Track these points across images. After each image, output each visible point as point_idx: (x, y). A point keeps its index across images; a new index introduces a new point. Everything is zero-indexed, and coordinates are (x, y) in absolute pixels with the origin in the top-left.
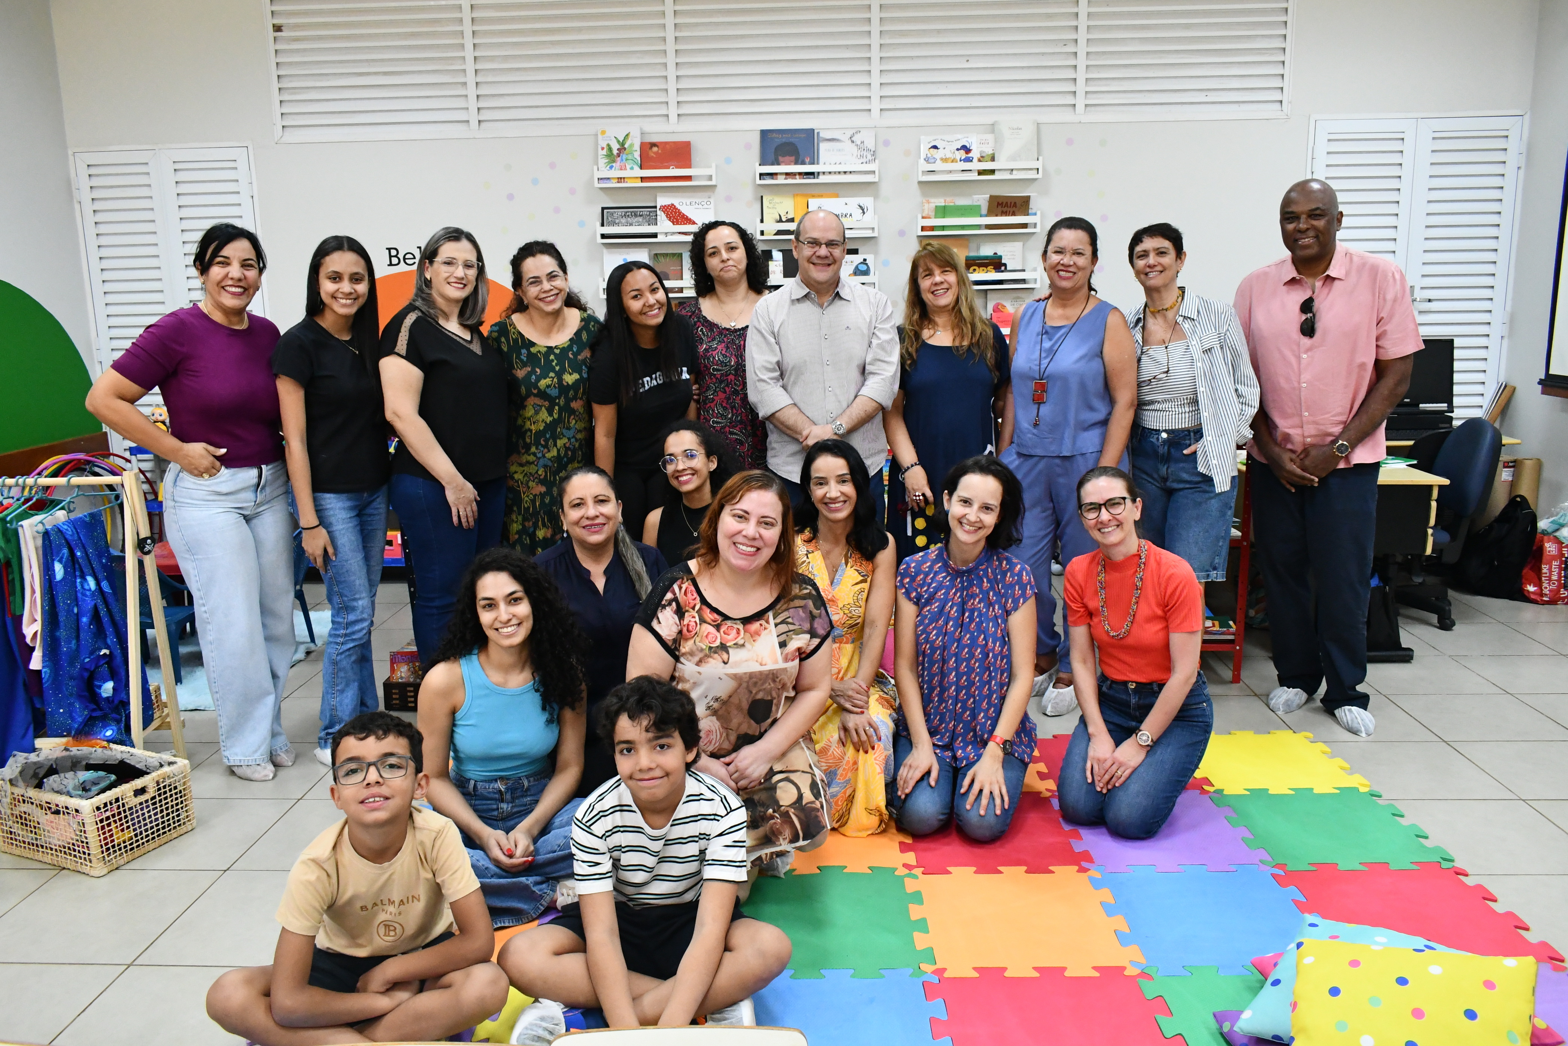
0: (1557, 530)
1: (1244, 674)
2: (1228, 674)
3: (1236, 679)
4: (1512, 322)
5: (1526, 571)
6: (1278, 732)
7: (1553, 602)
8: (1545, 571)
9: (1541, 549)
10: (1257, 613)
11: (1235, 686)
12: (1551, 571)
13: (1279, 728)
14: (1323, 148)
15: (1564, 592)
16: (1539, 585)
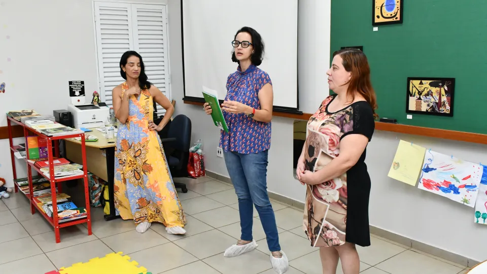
0: (197, 150)
1: (93, 230)
2: (86, 231)
3: (90, 233)
4: (171, 77)
5: (189, 166)
6: (109, 255)
7: (199, 176)
8: (195, 165)
9: (193, 158)
10: (96, 201)
11: (90, 236)
12: (197, 165)
13: (110, 253)
14: (98, 12)
15: (202, 172)
16: (194, 171)
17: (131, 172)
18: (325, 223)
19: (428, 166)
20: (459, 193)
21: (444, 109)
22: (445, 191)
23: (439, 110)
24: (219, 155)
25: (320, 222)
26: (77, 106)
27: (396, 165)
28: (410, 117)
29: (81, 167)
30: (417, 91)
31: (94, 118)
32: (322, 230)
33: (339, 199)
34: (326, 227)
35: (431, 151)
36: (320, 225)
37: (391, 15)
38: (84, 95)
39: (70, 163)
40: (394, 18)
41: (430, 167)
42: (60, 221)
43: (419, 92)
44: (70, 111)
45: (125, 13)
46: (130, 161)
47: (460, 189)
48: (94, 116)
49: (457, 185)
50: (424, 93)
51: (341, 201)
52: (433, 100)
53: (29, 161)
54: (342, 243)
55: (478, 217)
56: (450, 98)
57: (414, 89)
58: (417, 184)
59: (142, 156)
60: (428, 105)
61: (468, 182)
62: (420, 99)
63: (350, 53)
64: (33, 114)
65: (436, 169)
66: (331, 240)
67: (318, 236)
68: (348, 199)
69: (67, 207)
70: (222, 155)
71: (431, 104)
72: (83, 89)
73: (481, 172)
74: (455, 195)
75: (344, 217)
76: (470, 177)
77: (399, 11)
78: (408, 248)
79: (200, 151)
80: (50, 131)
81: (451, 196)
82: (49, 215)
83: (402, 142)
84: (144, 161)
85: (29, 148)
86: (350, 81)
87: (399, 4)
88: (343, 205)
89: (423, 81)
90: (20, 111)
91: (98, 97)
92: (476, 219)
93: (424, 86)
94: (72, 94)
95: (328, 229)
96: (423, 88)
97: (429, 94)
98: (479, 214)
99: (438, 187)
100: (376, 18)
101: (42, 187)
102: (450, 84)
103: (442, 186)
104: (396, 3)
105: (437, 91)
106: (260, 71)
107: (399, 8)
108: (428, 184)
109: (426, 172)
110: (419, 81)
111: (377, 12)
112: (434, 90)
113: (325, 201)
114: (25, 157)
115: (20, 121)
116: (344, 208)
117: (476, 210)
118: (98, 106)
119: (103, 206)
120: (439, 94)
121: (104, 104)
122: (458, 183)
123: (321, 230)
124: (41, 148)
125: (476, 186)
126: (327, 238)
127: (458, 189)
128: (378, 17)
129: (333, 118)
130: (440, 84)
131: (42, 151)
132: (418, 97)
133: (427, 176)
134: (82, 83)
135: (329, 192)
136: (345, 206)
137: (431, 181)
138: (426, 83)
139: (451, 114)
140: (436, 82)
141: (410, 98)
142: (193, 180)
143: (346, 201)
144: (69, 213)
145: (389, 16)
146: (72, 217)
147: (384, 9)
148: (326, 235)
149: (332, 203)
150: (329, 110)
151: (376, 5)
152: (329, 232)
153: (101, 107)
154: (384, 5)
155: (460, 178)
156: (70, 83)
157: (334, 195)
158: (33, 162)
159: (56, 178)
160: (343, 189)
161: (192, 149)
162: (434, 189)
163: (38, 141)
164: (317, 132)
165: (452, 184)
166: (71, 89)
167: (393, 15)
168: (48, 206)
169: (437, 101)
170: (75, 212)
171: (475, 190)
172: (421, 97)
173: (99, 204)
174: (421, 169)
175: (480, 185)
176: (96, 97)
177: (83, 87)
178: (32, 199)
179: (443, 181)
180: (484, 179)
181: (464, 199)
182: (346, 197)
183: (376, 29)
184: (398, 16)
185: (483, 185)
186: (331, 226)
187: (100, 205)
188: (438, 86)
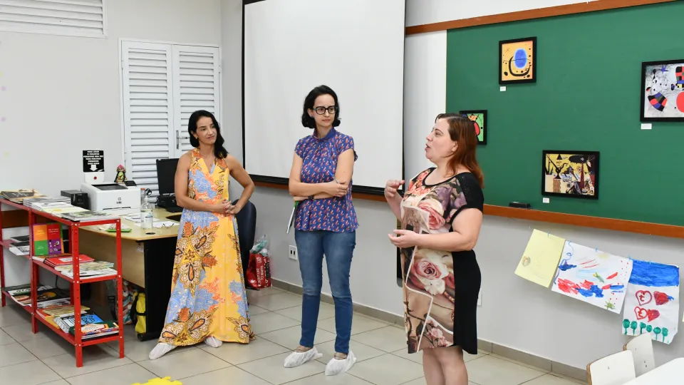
0: (260, 250)
1: (126, 351)
3: (122, 356)
5: (248, 272)
7: (262, 287)
8: (258, 271)
9: (255, 261)
11: (122, 359)
12: (260, 271)
13: (152, 378)
14: (126, 56)
15: (267, 281)
16: (256, 278)
17: (187, 266)
18: (429, 318)
19: (566, 262)
20: (602, 296)
21: (587, 190)
22: (585, 294)
23: (582, 192)
24: (292, 256)
25: (423, 318)
26: (95, 186)
27: (526, 261)
28: (546, 200)
29: (112, 265)
30: (554, 168)
31: (120, 202)
32: (426, 327)
33: (446, 291)
34: (430, 324)
35: (571, 244)
36: (423, 322)
37: (522, 72)
38: (103, 171)
39: (94, 261)
40: (526, 76)
41: (569, 263)
42: (84, 338)
43: (557, 169)
44: (86, 192)
45: (163, 58)
46: (190, 250)
47: (604, 290)
48: (120, 199)
49: (600, 286)
50: (562, 171)
51: (448, 293)
52: (574, 179)
53: (34, 258)
54: (449, 344)
55: (626, 327)
56: (594, 177)
57: (551, 166)
58: (551, 285)
59: (206, 245)
60: (569, 185)
61: (614, 282)
62: (558, 177)
63: (459, 119)
64: (35, 195)
65: (575, 266)
66: (437, 339)
67: (421, 336)
68: (456, 290)
69: (89, 320)
70: (296, 257)
71: (572, 184)
72: (102, 161)
73: (630, 268)
74: (598, 298)
75: (450, 312)
76: (616, 274)
77: (531, 67)
78: (547, 372)
79: (264, 251)
80: (75, 215)
81: (593, 300)
82: (66, 331)
83: (536, 232)
84: (206, 252)
85: (35, 240)
86: (455, 153)
87: (531, 59)
88: (450, 297)
89: (562, 156)
90: (17, 191)
91: (124, 172)
92: (624, 329)
93: (563, 161)
94: (87, 168)
95: (433, 327)
96: (561, 164)
97: (569, 171)
98: (627, 323)
99: (577, 289)
100: (503, 75)
101: (44, 297)
102: (593, 158)
103: (582, 288)
104: (527, 57)
105: (578, 168)
106: (338, 134)
107: (531, 64)
108: (564, 286)
109: (563, 270)
110: (557, 156)
111: (505, 68)
112: (575, 166)
113: (428, 292)
114: (28, 253)
115: (22, 204)
116: (451, 301)
117: (625, 318)
118: (124, 185)
119: (134, 322)
120: (580, 172)
121: (132, 184)
122: (602, 283)
123: (424, 328)
124: (50, 241)
125: (623, 286)
126: (432, 337)
127: (601, 291)
128: (506, 74)
129: (434, 191)
130: (582, 159)
131: (53, 244)
132: (556, 175)
133: (564, 275)
134: (101, 153)
135: (432, 282)
136: (453, 299)
137: (568, 282)
138: (565, 158)
139: (596, 197)
140: (577, 156)
141: (547, 176)
142: (254, 292)
143: (453, 293)
144: (93, 328)
145: (520, 73)
146: (98, 333)
147: (513, 63)
148: (430, 334)
149: (437, 296)
150: (427, 183)
151: (503, 58)
152: (433, 330)
153: (129, 187)
154: (514, 59)
155: (604, 276)
156: (85, 153)
157: (439, 286)
158: (42, 260)
159: (81, 278)
160: (450, 279)
161: (255, 248)
162: (572, 292)
163: (48, 231)
164: (415, 207)
165: (595, 284)
166: (85, 162)
167: (525, 72)
168: (62, 318)
169: (579, 180)
170: (102, 326)
171: (622, 292)
172: (560, 174)
173: (127, 320)
174: (558, 267)
175: (628, 286)
176: (121, 174)
177: (102, 158)
178: (35, 312)
179: (583, 282)
180: (633, 277)
181: (608, 304)
182: (454, 287)
183: (503, 89)
184: (530, 73)
185: (631, 284)
186: (436, 324)
187: (129, 321)
188: (581, 162)
